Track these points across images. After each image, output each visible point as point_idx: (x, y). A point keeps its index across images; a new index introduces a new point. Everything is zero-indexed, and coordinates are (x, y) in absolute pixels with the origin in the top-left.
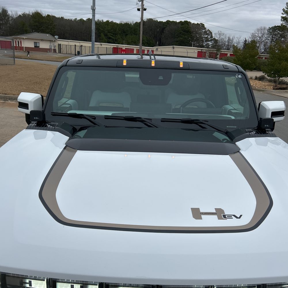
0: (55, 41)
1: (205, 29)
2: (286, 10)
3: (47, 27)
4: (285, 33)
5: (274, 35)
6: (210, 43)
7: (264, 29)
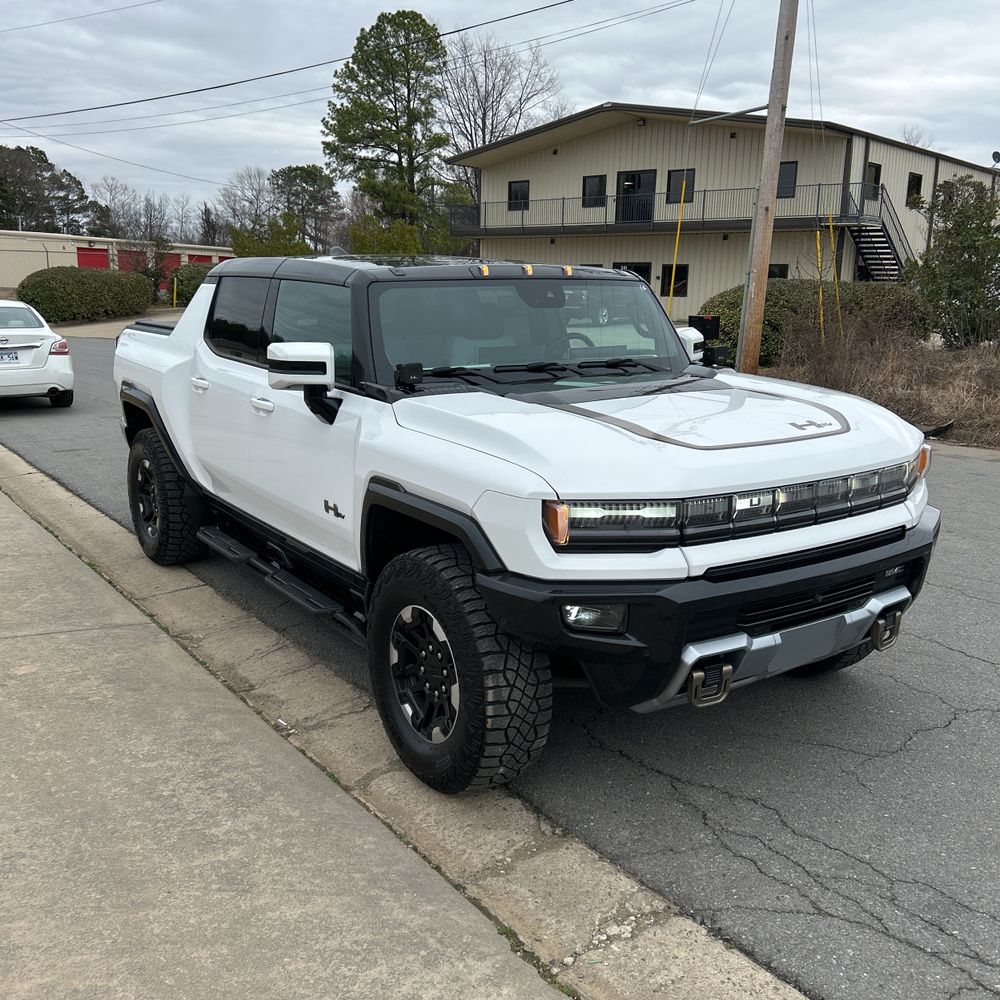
1: (51, 167)
2: (331, 122)
4: (324, 189)
5: (293, 195)
6: (82, 219)
7: (259, 175)
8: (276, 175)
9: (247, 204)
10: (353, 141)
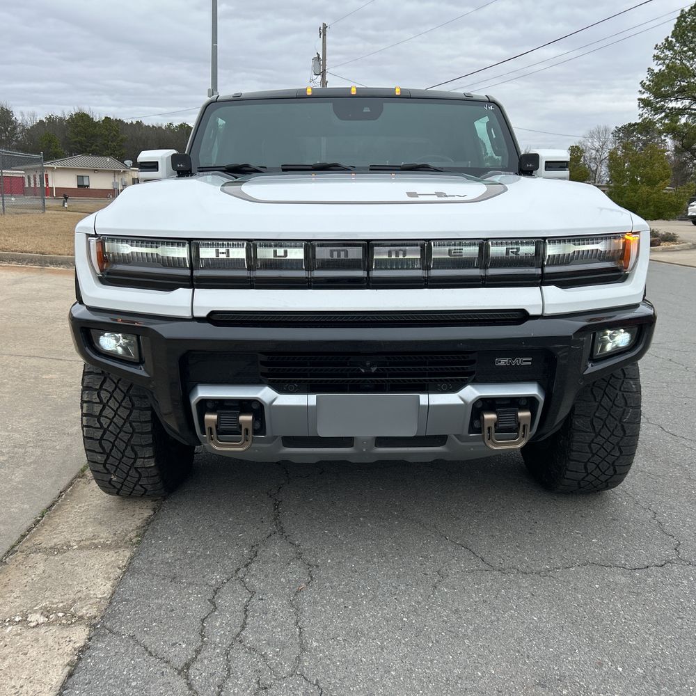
0: (124, 172)
2: (648, 83)
3: (104, 145)
4: (655, 138)
7: (606, 131)
8: (619, 130)
9: (594, 152)
10: (665, 97)
